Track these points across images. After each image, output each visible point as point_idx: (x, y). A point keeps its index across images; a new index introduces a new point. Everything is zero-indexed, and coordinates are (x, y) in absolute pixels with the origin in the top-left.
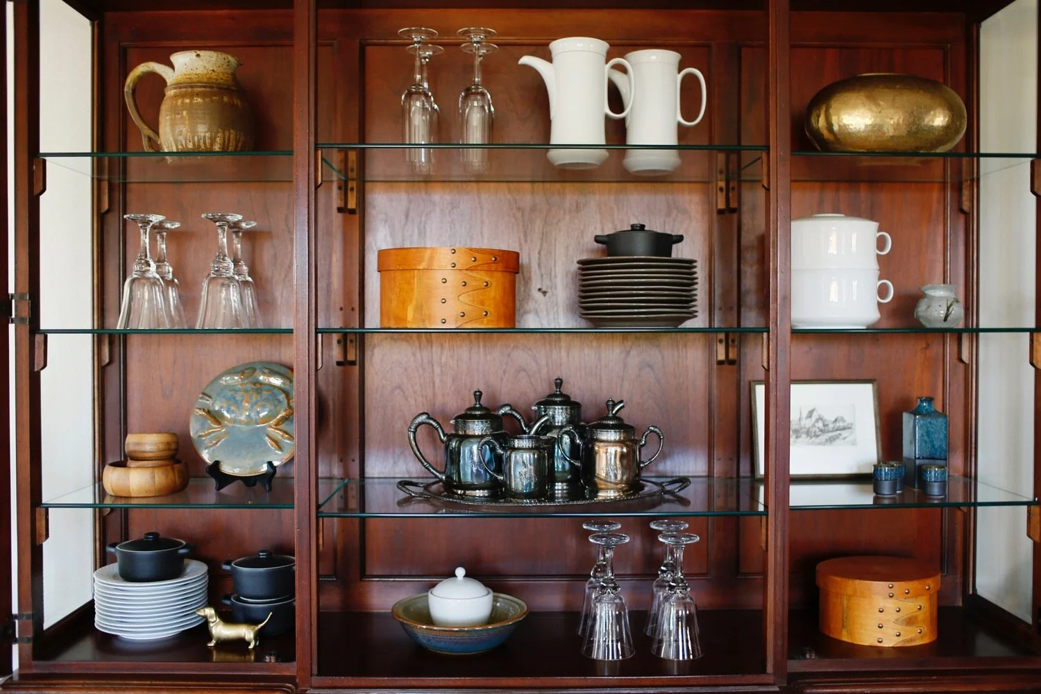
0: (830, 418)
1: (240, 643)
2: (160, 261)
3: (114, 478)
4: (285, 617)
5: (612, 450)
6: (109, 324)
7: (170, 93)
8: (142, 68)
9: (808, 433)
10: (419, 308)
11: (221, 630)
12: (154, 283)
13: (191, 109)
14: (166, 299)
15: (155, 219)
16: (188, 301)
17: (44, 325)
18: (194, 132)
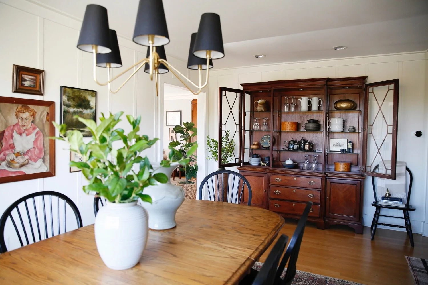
0: (340, 144)
1: (264, 165)
2: (257, 123)
3: (252, 147)
4: (269, 163)
5: (307, 145)
6: (251, 130)
7: (259, 104)
8: (256, 101)
9: (337, 145)
10: (285, 128)
11: (262, 164)
12: (257, 125)
13: (261, 106)
14: (258, 127)
15: (257, 118)
16: (260, 127)
17: (245, 130)
18: (261, 109)
